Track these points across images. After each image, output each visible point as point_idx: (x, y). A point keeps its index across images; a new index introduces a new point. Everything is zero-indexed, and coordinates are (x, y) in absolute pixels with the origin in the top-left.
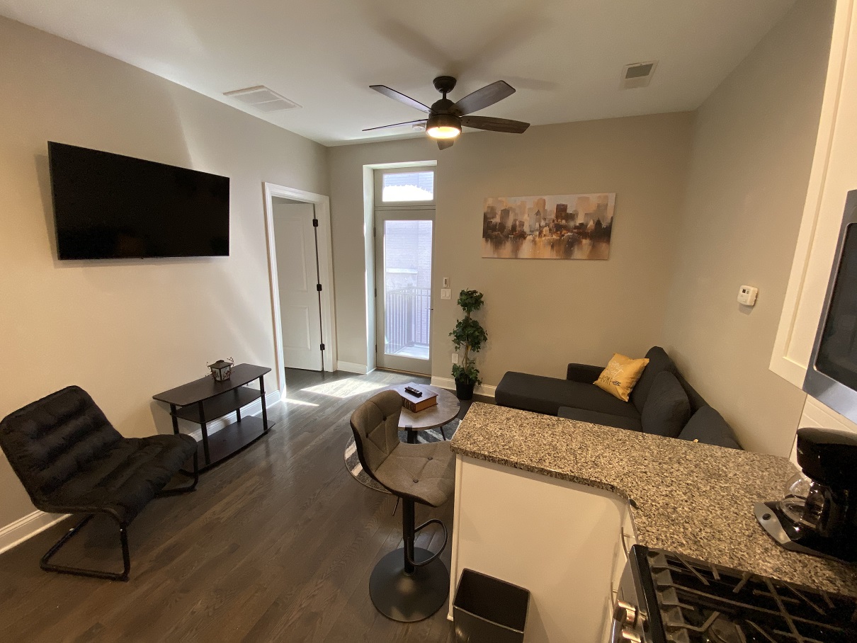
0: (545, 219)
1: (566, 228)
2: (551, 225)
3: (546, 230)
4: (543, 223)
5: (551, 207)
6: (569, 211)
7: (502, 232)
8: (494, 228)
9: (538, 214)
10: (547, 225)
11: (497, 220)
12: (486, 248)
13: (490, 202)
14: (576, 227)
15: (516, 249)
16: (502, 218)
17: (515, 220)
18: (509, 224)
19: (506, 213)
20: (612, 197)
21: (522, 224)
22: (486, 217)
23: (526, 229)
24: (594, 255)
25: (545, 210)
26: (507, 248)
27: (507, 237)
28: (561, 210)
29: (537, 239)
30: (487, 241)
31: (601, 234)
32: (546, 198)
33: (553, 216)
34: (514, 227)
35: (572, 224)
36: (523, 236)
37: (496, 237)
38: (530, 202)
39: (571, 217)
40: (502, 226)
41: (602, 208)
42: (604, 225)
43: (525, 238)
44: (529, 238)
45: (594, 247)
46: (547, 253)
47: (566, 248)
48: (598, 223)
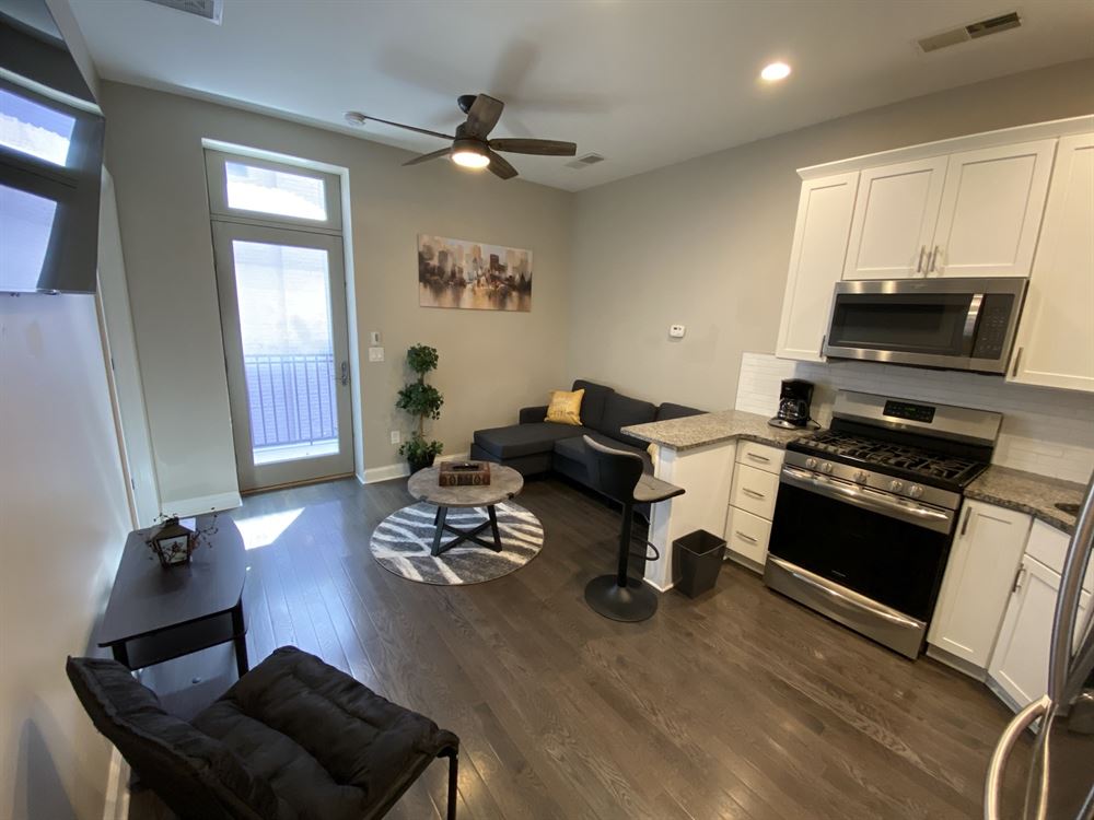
0: (481, 268)
1: (498, 278)
2: (487, 275)
3: (483, 279)
4: (480, 272)
5: (486, 257)
6: (501, 263)
7: (442, 278)
8: (432, 271)
9: (475, 260)
10: (484, 274)
11: (435, 262)
12: (426, 295)
13: (426, 239)
14: (507, 279)
15: (457, 298)
16: (440, 261)
17: (454, 265)
18: (448, 269)
19: (444, 255)
20: (530, 253)
21: (461, 271)
22: (421, 256)
23: (465, 276)
24: (522, 307)
25: (481, 259)
26: (448, 295)
27: (447, 283)
28: (494, 259)
29: (476, 288)
30: (425, 287)
31: (525, 287)
32: (481, 245)
33: (488, 266)
34: (453, 274)
35: (503, 276)
36: (462, 284)
37: (436, 282)
38: (467, 247)
39: (502, 269)
40: (440, 271)
41: (524, 262)
42: (527, 279)
43: (465, 286)
44: (469, 286)
45: (521, 299)
46: (486, 303)
47: (500, 298)
48: (522, 277)
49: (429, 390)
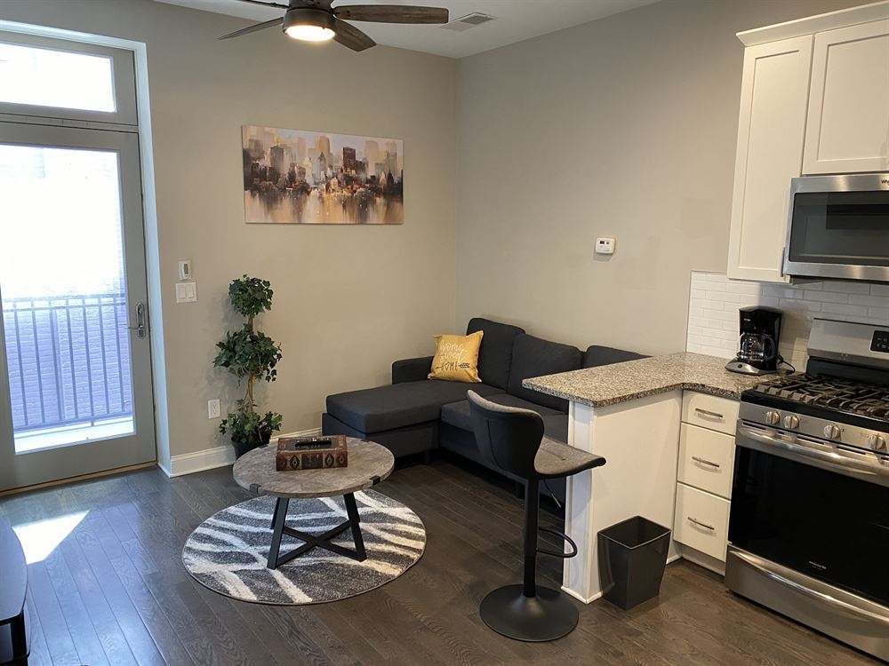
0: (331, 167)
1: (356, 180)
2: (340, 176)
3: (334, 181)
4: (329, 173)
5: (337, 152)
6: (358, 158)
7: (276, 182)
8: (262, 175)
9: (322, 157)
10: (335, 176)
11: (265, 162)
12: (256, 205)
13: (253, 132)
14: (368, 181)
15: (298, 210)
16: (273, 160)
17: (293, 165)
18: (285, 171)
19: (278, 152)
20: (400, 143)
21: (303, 173)
22: (246, 154)
23: (309, 180)
24: (391, 219)
25: (330, 154)
26: (286, 206)
27: (284, 190)
28: (349, 154)
29: (325, 195)
30: (253, 195)
31: (394, 191)
32: (329, 136)
33: (341, 164)
34: (292, 176)
35: (363, 176)
36: (305, 189)
37: (267, 189)
38: (311, 140)
39: (361, 166)
40: (274, 174)
41: (391, 157)
42: (396, 180)
43: (309, 193)
44: (314, 193)
45: (388, 207)
46: (339, 215)
47: (359, 208)
48: (390, 177)
49: (260, 339)
